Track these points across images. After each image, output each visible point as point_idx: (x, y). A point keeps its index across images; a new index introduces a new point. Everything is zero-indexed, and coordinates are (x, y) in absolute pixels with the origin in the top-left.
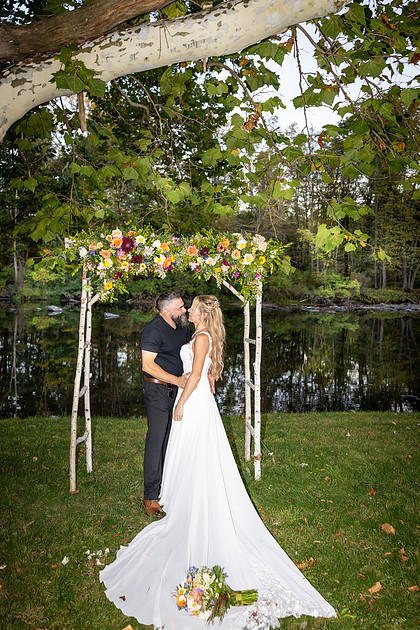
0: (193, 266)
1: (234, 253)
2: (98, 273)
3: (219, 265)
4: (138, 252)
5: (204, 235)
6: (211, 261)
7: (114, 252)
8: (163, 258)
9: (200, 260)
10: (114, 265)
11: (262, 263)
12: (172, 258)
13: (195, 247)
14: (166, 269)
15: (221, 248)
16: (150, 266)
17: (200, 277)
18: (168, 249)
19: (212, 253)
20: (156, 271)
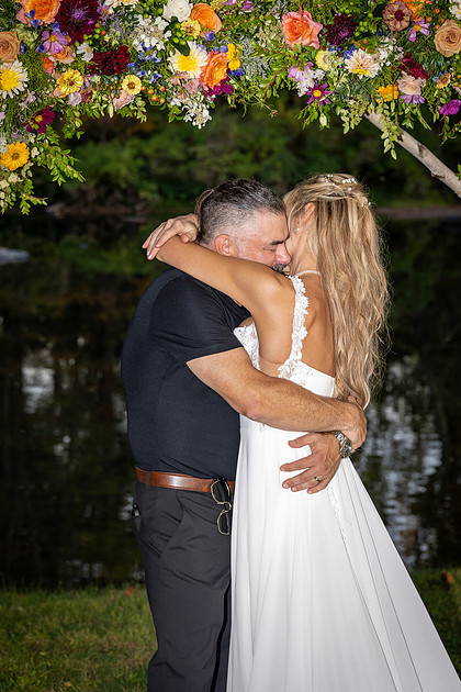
0: (304, 81)
1: (442, 31)
3: (390, 75)
4: (113, 37)
6: (364, 62)
7: (31, 38)
8: (199, 56)
9: (325, 59)
10: (33, 84)
12: (230, 55)
13: (307, 14)
14: (211, 92)
15: (399, 16)
16: (154, 85)
17: (324, 121)
18: (218, 26)
19: (367, 34)
20: (176, 102)
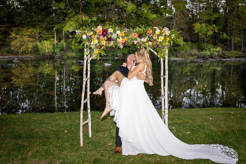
0: (136, 42)
1: (154, 36)
2: (91, 46)
3: (147, 41)
4: (109, 36)
5: (141, 28)
6: (144, 40)
7: (98, 36)
8: (121, 39)
9: (139, 39)
10: (99, 42)
11: (167, 40)
12: (125, 39)
13: (136, 33)
14: (123, 44)
15: (148, 34)
16: (115, 43)
17: (139, 48)
18: (124, 35)
19: (144, 36)
20: (118, 45)
